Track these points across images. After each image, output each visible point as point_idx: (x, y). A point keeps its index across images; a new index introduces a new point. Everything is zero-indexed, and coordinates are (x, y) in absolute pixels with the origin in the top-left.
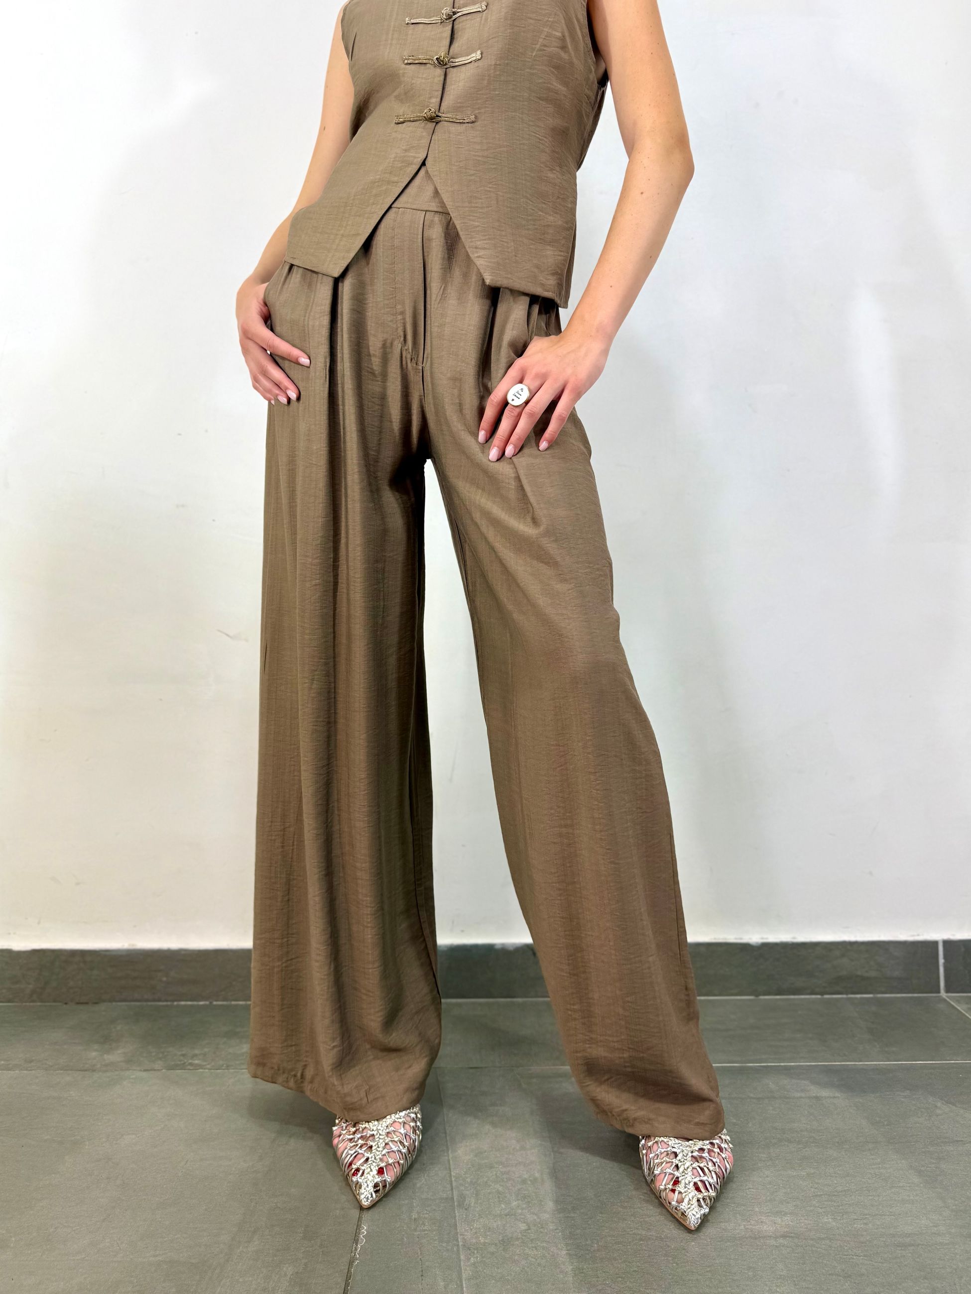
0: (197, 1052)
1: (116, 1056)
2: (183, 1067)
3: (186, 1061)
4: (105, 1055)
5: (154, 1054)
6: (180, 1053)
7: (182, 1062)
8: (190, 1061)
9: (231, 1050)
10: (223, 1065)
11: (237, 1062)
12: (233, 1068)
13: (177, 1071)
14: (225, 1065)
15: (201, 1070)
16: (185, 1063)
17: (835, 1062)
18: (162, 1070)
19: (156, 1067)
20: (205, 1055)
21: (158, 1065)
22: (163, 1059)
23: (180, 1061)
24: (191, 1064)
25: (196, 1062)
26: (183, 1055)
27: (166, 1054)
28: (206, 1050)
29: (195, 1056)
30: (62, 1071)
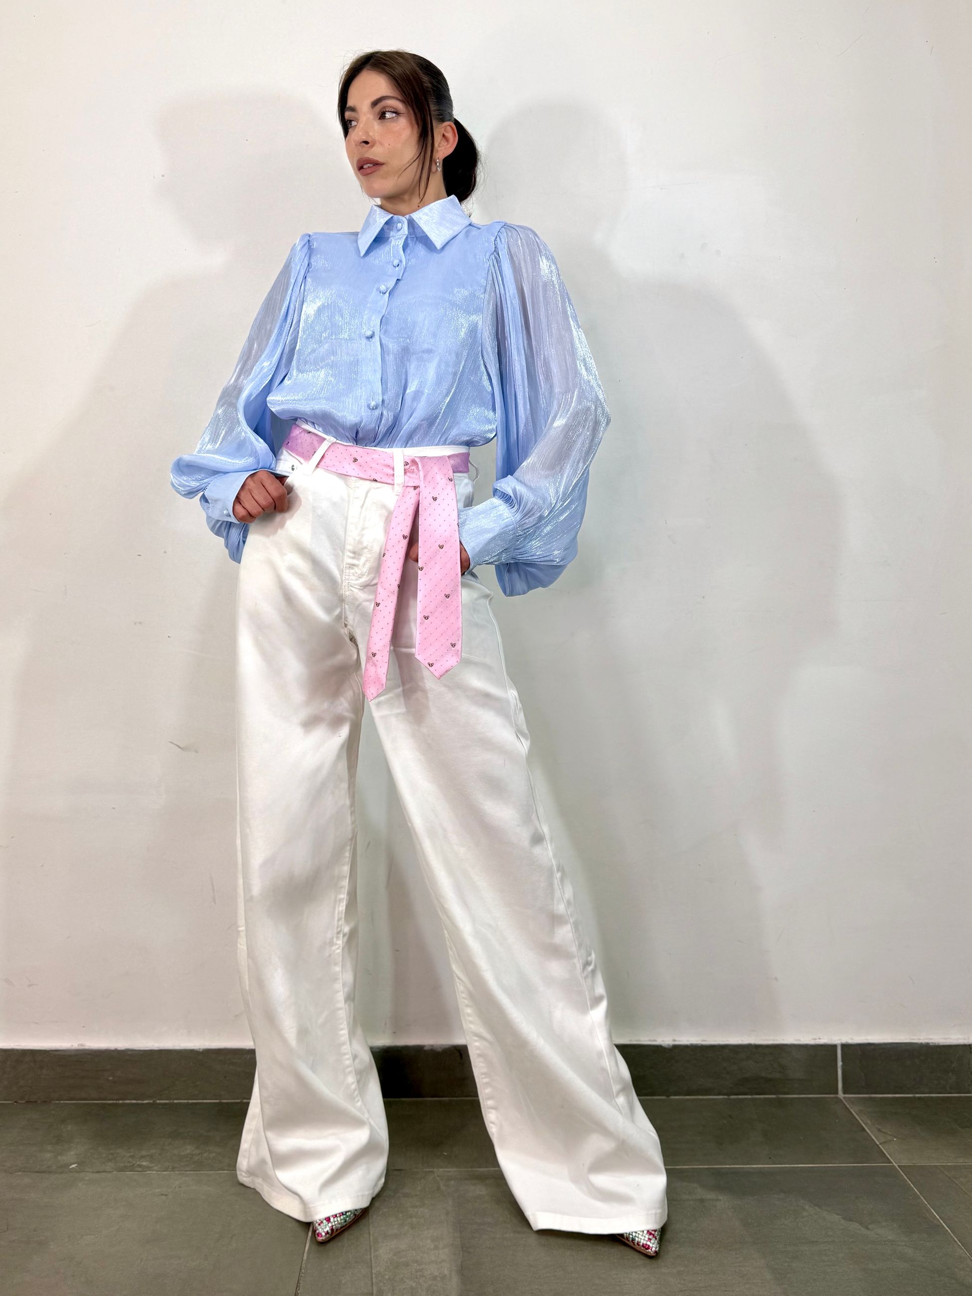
0: (144, 1153)
1: (71, 1156)
2: (132, 1168)
3: (134, 1162)
4: (59, 1157)
5: (104, 1155)
6: (128, 1155)
7: (131, 1164)
8: (138, 1163)
9: (176, 1152)
10: (169, 1167)
11: (182, 1164)
12: (177, 1170)
13: (128, 1173)
14: (170, 1167)
15: (148, 1172)
16: (134, 1164)
17: (726, 1165)
18: (113, 1171)
19: (108, 1169)
20: (151, 1156)
21: (109, 1166)
22: (113, 1161)
23: (130, 1163)
24: (140, 1166)
25: (144, 1164)
26: (132, 1157)
27: (115, 1155)
28: (152, 1151)
29: (142, 1157)
30: (20, 1173)
